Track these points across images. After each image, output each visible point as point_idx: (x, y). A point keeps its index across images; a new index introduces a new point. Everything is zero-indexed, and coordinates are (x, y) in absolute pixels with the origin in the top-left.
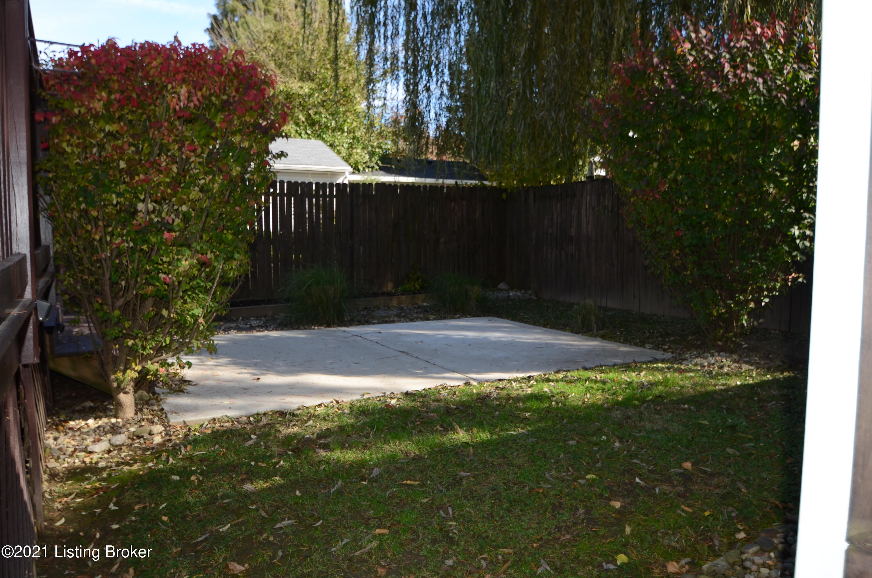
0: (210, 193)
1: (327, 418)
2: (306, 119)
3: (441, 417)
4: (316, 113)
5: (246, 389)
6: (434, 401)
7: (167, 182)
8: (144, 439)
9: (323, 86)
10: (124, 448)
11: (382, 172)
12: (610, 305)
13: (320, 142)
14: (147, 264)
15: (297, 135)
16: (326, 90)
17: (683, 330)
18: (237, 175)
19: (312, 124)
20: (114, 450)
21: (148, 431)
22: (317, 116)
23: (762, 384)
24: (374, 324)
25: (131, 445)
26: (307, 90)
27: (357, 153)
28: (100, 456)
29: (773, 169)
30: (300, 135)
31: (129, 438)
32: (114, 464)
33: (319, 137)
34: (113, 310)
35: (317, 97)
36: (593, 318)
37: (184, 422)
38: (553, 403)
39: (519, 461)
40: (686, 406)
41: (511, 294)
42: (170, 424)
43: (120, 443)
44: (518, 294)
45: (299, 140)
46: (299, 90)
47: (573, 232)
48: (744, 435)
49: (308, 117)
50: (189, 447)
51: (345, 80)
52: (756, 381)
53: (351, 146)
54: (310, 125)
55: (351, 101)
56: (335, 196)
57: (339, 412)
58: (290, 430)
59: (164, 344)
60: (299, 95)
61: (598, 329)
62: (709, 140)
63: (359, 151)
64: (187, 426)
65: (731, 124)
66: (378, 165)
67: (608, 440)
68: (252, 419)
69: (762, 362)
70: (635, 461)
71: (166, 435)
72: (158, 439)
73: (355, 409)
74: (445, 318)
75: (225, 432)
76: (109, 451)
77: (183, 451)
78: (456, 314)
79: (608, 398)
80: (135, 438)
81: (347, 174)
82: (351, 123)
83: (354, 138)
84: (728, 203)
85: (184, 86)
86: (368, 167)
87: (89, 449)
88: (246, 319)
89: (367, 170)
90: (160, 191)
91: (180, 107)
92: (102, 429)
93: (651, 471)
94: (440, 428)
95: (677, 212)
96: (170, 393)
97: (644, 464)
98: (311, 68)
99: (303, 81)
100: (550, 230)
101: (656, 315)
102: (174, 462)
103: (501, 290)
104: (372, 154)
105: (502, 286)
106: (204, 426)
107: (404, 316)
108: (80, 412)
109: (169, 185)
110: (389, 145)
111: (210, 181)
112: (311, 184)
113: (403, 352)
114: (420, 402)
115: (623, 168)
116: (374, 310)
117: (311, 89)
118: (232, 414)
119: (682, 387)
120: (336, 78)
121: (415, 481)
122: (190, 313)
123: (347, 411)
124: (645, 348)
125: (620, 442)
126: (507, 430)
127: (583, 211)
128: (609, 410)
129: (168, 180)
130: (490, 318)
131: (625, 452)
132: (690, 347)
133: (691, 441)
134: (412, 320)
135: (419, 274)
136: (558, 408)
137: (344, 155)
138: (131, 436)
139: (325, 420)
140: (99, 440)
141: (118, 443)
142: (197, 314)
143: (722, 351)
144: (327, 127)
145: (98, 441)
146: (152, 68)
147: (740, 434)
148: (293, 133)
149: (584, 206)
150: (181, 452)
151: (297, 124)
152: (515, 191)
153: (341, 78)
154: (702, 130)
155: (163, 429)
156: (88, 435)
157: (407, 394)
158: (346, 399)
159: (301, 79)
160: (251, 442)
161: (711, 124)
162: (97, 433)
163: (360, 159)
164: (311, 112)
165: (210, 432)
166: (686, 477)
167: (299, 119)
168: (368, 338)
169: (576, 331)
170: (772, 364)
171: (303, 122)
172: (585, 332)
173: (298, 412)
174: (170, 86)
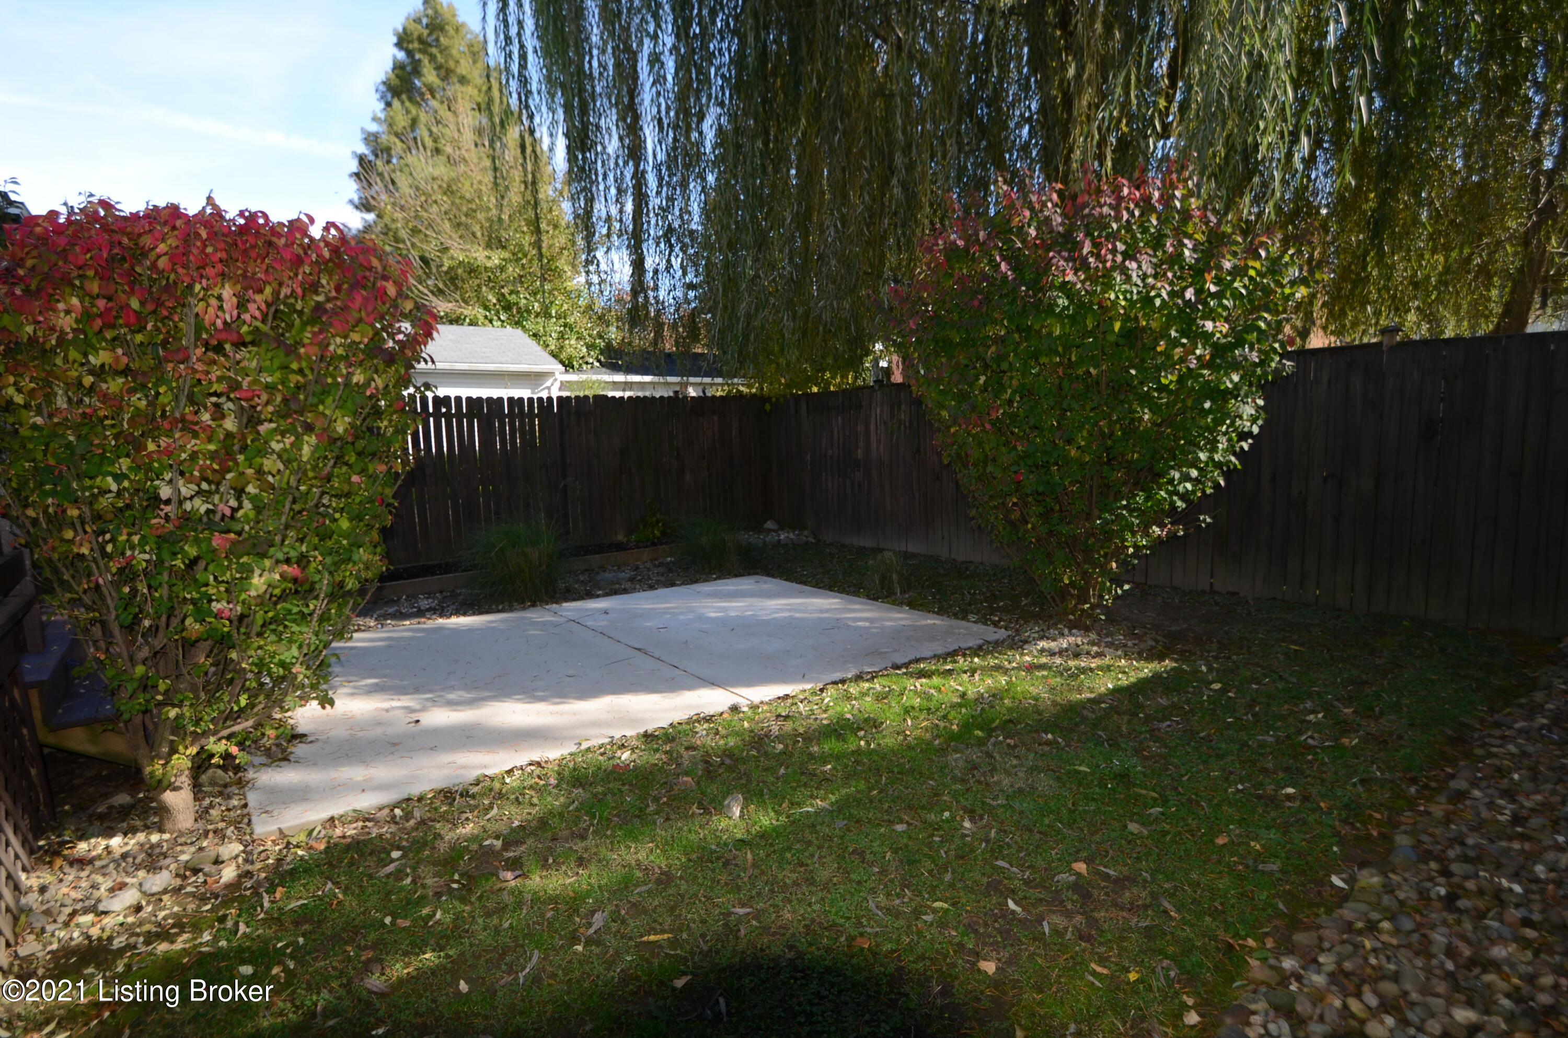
0: (295, 464)
1: (521, 799)
2: (498, 300)
3: (698, 783)
4: (511, 293)
5: (395, 744)
6: (687, 749)
7: (210, 451)
8: (205, 875)
9: (520, 255)
10: (165, 898)
11: (604, 370)
12: (912, 548)
13: (519, 332)
14: (184, 590)
15: (487, 322)
16: (524, 261)
17: (1012, 589)
18: (346, 430)
19: (507, 307)
20: (148, 903)
21: (212, 859)
22: (514, 296)
23: (1142, 686)
24: (598, 596)
25: (181, 888)
26: (497, 262)
27: (571, 346)
28: (121, 919)
29: (1150, 388)
30: (491, 321)
31: (177, 875)
32: (141, 939)
33: (518, 324)
34: (133, 666)
35: (512, 271)
36: (895, 577)
37: (280, 830)
38: (862, 743)
39: (824, 875)
40: (1050, 736)
41: (782, 537)
42: (255, 837)
43: (160, 889)
44: (792, 536)
45: (489, 328)
46: (485, 261)
47: (860, 453)
48: (1144, 792)
49: (501, 298)
50: (280, 892)
51: (550, 247)
52: (1132, 680)
53: (562, 336)
54: (504, 308)
55: (560, 276)
56: (537, 416)
57: (542, 783)
58: (461, 831)
59: (236, 708)
60: (486, 268)
61: (903, 592)
62: (1060, 349)
63: (573, 342)
64: (286, 836)
65: (1090, 327)
66: (599, 361)
67: (953, 818)
68: (397, 812)
69: (1130, 644)
70: (1000, 863)
71: (246, 861)
72: (229, 873)
73: (566, 773)
74: (696, 582)
75: (348, 847)
76: (138, 909)
77: (266, 905)
78: (710, 573)
79: (937, 725)
80: (188, 873)
81: (557, 374)
82: (560, 303)
83: (565, 326)
84: (1085, 433)
85: (227, 286)
86: (587, 363)
87: (101, 907)
88: (412, 597)
89: (584, 367)
90: (197, 468)
91: (225, 323)
92: (130, 860)
93: (1027, 883)
94: (698, 811)
95: (1015, 448)
96: (264, 765)
97: (1014, 869)
98: (502, 231)
99: (492, 249)
100: (830, 452)
101: (971, 562)
102: (248, 930)
103: (770, 530)
104: (590, 347)
105: (770, 525)
106: (315, 833)
107: (640, 581)
108: (102, 817)
109: (213, 456)
110: (613, 334)
111: (292, 444)
112: (500, 400)
113: (639, 649)
114: (666, 752)
115: (938, 385)
116: (597, 573)
117: (504, 260)
118: (367, 802)
119: (1036, 699)
120: (538, 245)
121: (663, 932)
122: (276, 660)
123: (553, 781)
124: (968, 621)
125: (971, 821)
126: (799, 805)
127: (872, 427)
128: (943, 751)
129: (212, 447)
130: (756, 577)
131: (984, 845)
132: (1029, 617)
133: (1073, 812)
134: (652, 588)
135: (658, 516)
136: (871, 752)
137: (553, 347)
138: (182, 872)
139: (519, 803)
140: (122, 886)
141: (155, 889)
142: (288, 661)
143: (1075, 628)
144: (528, 312)
145: (120, 889)
146: (159, 256)
147: (1138, 790)
148: (481, 319)
149: (873, 420)
150: (262, 906)
151: (486, 308)
152: (782, 400)
153: (544, 245)
154: (1050, 334)
155: (242, 848)
156: (104, 875)
157: (646, 736)
158: (553, 754)
159: (489, 246)
160: (391, 868)
161: (1063, 326)
162: (121, 869)
163: (575, 354)
164: (505, 291)
165: (322, 847)
166: (1080, 888)
167: (489, 301)
168: (588, 624)
169: (874, 595)
170: (1142, 646)
171: (495, 305)
172: (886, 597)
173: (475, 790)
174: (197, 287)
